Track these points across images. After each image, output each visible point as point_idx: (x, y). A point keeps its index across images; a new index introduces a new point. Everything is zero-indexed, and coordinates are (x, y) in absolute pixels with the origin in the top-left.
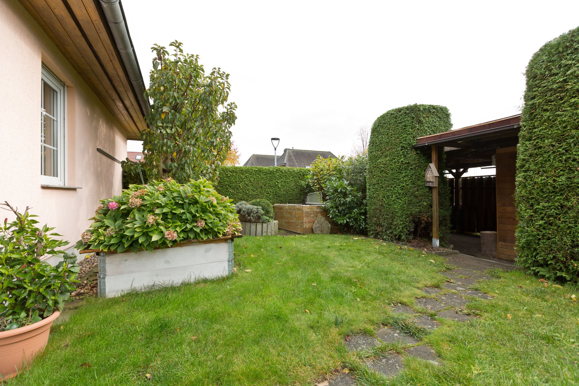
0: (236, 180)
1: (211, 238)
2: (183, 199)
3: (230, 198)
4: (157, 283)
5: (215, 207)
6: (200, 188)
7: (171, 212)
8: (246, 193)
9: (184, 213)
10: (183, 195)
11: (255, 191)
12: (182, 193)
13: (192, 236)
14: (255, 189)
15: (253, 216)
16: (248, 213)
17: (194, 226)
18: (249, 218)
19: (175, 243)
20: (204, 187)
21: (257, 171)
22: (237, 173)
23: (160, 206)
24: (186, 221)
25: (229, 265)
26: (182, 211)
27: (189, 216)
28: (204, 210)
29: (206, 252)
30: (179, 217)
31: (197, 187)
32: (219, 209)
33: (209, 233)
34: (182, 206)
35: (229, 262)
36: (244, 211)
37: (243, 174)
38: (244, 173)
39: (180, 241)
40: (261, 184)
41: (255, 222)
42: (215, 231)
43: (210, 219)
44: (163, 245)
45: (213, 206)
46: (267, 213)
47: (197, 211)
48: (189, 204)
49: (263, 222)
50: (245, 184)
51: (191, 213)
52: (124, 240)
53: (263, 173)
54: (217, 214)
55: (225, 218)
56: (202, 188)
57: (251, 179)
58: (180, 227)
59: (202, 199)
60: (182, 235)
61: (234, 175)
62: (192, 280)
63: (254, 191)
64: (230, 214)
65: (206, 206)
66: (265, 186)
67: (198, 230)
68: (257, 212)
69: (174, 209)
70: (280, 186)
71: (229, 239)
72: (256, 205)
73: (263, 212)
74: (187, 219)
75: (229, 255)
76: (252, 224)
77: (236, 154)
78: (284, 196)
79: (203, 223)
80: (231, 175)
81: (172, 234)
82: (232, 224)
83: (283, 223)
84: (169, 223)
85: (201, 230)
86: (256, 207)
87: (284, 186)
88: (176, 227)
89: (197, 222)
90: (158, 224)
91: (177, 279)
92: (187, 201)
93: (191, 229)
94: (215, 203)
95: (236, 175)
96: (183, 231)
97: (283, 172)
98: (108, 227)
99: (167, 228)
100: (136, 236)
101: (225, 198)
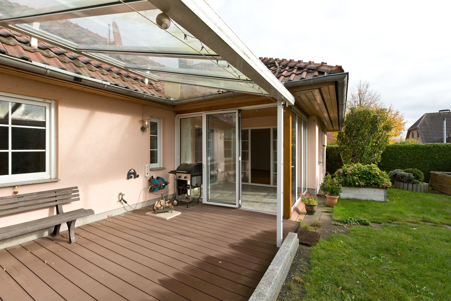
0: (395, 154)
1: (377, 187)
2: (365, 172)
3: (386, 172)
4: (356, 198)
5: (378, 176)
6: (372, 168)
7: (361, 176)
8: (404, 162)
9: (366, 177)
10: (366, 171)
11: (412, 161)
12: (365, 170)
13: (369, 185)
14: (412, 160)
15: (405, 179)
16: (401, 177)
17: (370, 182)
18: (402, 179)
19: (363, 187)
20: (374, 167)
21: (414, 147)
22: (396, 149)
23: (357, 174)
24: (367, 180)
25: (385, 198)
26: (365, 176)
27: (368, 178)
28: (374, 177)
29: (374, 191)
30: (364, 178)
31: (371, 168)
32: (380, 177)
33: (376, 185)
34: (365, 175)
35: (384, 196)
36: (399, 176)
37: (401, 150)
38: (403, 149)
39: (365, 186)
40: (417, 157)
41: (406, 182)
42: (378, 185)
43: (376, 180)
44: (359, 186)
45: (377, 175)
46: (417, 178)
47: (371, 177)
48: (368, 174)
49: (413, 183)
50: (403, 156)
51: (369, 177)
52: (347, 183)
53: (420, 148)
54: (379, 178)
55: (383, 180)
56: (373, 168)
57: (408, 153)
58: (365, 181)
59: (373, 172)
60: (365, 184)
61: (394, 150)
62: (369, 199)
63: (410, 161)
64: (385, 179)
65: (374, 175)
66: (421, 158)
67: (371, 183)
68: (409, 177)
69: (363, 175)
70: (437, 158)
71: (385, 188)
72: (408, 172)
73: (413, 177)
74: (367, 179)
75: (385, 194)
76: (404, 184)
77: (402, 122)
78: (442, 166)
79: (374, 181)
80: (391, 151)
81: (362, 183)
82: (386, 182)
83: (437, 186)
84: (361, 179)
85: (373, 183)
86: (408, 173)
87: (442, 158)
88: (363, 181)
89: (371, 180)
90: (357, 180)
91: (364, 198)
92: (367, 173)
93: (369, 183)
94: (378, 174)
95: (396, 150)
96: (366, 183)
97: (441, 147)
98: (341, 178)
99: (360, 181)
100: (351, 182)
101: (383, 172)
